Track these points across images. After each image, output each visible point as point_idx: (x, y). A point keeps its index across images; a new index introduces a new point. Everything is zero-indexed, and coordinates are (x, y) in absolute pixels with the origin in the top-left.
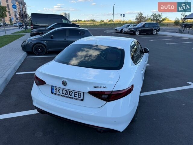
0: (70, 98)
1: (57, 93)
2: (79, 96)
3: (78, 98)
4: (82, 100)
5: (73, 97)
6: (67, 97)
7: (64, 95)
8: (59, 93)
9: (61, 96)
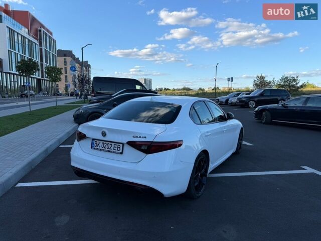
0: (109, 151)
1: (97, 147)
2: (119, 149)
3: (117, 151)
4: (121, 153)
5: (112, 150)
6: (106, 151)
7: (103, 149)
8: (98, 147)
9: (101, 150)
